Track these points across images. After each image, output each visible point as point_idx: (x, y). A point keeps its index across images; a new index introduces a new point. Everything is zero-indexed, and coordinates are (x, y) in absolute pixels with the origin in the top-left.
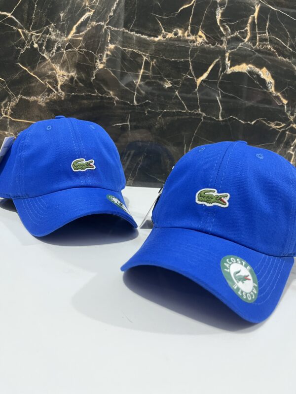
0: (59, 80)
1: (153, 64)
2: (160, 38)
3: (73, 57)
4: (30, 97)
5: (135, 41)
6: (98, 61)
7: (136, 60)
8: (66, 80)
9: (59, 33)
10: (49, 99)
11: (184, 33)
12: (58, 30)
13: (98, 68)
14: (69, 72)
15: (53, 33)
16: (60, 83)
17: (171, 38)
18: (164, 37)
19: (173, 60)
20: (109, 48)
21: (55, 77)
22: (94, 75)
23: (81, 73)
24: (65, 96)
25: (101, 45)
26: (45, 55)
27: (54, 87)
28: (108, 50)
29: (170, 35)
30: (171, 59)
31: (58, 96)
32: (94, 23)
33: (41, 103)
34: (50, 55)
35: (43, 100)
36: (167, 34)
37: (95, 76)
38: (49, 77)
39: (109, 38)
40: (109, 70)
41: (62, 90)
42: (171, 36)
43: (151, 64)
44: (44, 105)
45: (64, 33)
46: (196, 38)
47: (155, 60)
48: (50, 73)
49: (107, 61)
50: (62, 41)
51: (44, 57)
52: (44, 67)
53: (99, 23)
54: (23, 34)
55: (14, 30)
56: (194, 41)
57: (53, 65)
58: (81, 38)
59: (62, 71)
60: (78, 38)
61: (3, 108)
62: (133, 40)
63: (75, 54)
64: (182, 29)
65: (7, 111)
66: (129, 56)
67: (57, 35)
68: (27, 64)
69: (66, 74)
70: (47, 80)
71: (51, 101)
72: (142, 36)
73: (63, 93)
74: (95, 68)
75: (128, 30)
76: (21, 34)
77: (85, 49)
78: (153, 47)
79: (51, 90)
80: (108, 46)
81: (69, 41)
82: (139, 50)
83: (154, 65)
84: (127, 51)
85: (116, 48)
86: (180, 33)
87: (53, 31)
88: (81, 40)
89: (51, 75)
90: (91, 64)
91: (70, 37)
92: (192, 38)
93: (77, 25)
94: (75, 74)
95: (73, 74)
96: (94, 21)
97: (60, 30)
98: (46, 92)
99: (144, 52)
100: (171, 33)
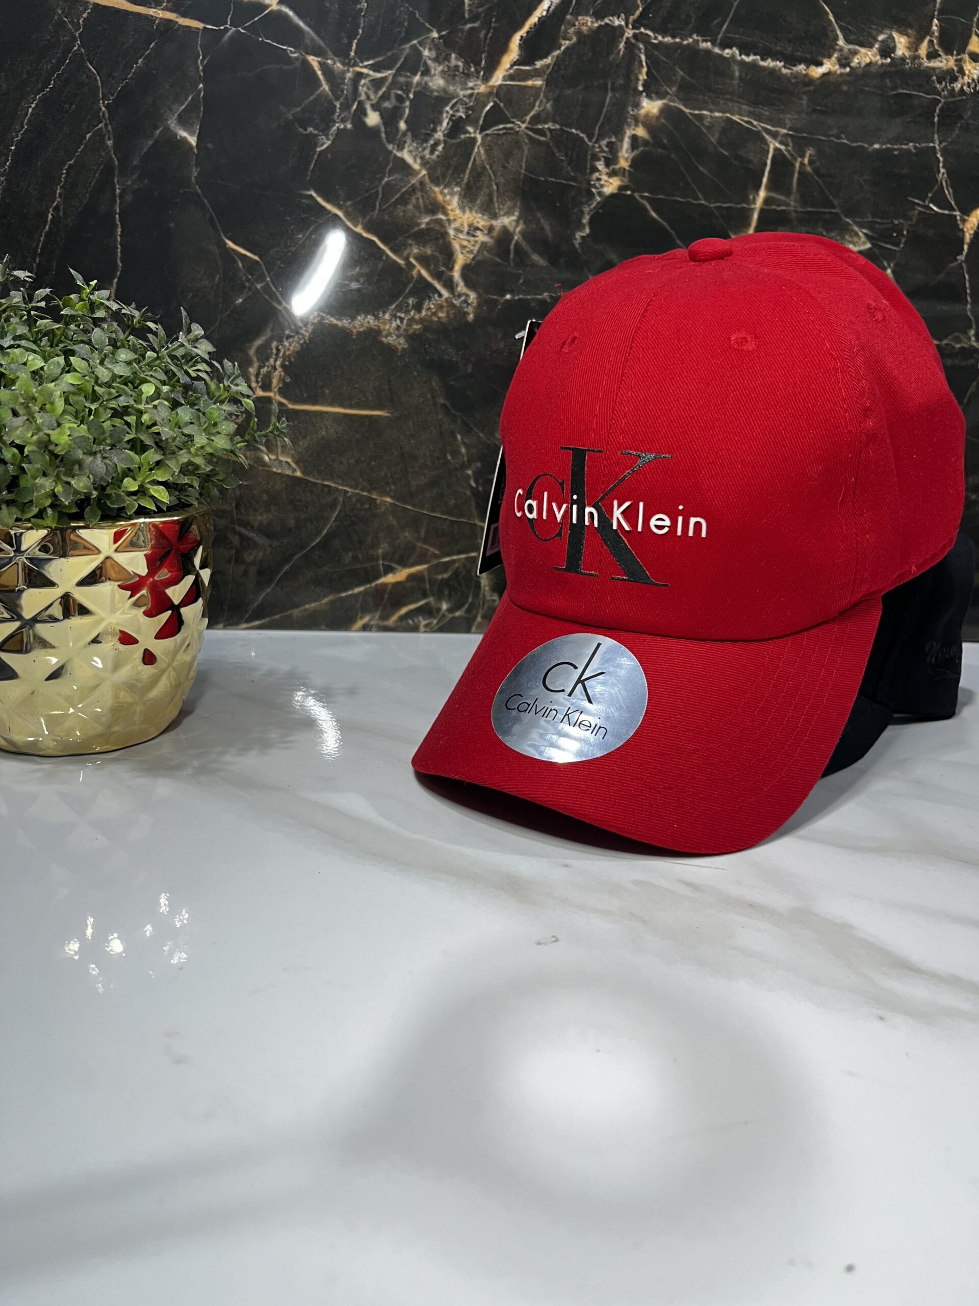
0: (456, 246)
1: (802, 164)
2: (829, 66)
3: (508, 155)
4: (353, 318)
5: (736, 82)
6: (600, 165)
7: (741, 152)
8: (484, 244)
9: (457, 67)
10: (422, 321)
11: (914, 46)
12: (453, 56)
13: (600, 194)
14: (494, 216)
15: (437, 69)
16: (461, 260)
17: (869, 65)
18: (844, 62)
19: (877, 146)
20: (642, 112)
21: (445, 234)
22: (585, 221)
23: (539, 215)
24: (479, 305)
25: (612, 104)
26: (406, 155)
27: (438, 276)
28: (636, 120)
29: (867, 56)
30: (872, 144)
31: (454, 306)
32: (588, 23)
33: (391, 340)
34: (427, 152)
35: (398, 327)
36: (856, 53)
37: (591, 222)
38: (422, 237)
39: (643, 76)
40: (642, 198)
41: (469, 283)
42: (868, 61)
43: (797, 165)
44: (401, 343)
45: (477, 64)
46: (959, 62)
47: (809, 152)
48: (425, 221)
49: (635, 163)
50: (471, 95)
51: (403, 161)
52: (404, 201)
53: (607, 21)
54: (324, 74)
55: (290, 61)
56: (951, 76)
57: (437, 189)
58: (539, 82)
59: (468, 214)
60: (530, 83)
61: (256, 365)
62: (732, 77)
63: (517, 144)
64: (910, 31)
65: (268, 376)
66: (713, 140)
67: (451, 75)
68: (342, 194)
69: (481, 221)
70: (415, 251)
71: (426, 329)
72: (762, 63)
73: (473, 296)
74: (591, 196)
75: (713, 44)
76: (319, 73)
77: (554, 122)
78: (804, 102)
79: (430, 286)
80: (637, 105)
81: (497, 95)
82: (750, 114)
83: (809, 169)
84: (706, 123)
85: (665, 110)
86: (902, 44)
87: (436, 60)
88: (537, 89)
89: (428, 230)
90: (574, 179)
91: (498, 79)
92: (945, 62)
93: (523, 32)
94: (517, 221)
95: (507, 221)
96: (586, 14)
97: (460, 55)
98: (411, 294)
99: (769, 121)
100: (871, 46)
